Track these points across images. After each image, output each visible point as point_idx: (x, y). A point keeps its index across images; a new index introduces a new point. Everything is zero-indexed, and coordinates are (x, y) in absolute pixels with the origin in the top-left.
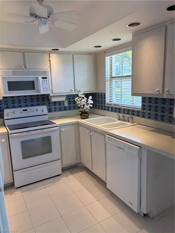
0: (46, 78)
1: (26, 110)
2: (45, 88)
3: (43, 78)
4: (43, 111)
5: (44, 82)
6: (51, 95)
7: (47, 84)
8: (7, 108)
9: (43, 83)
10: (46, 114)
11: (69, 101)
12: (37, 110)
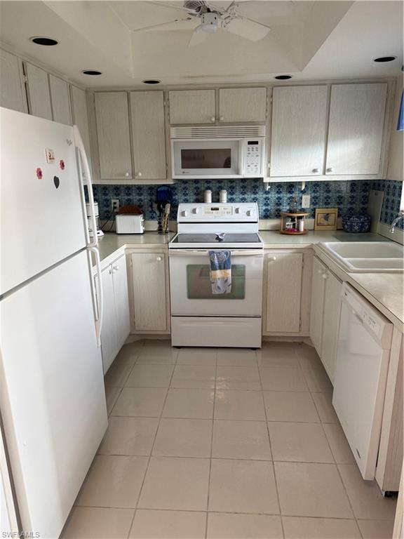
0: (256, 143)
1: (217, 209)
2: (253, 164)
3: (250, 143)
4: (248, 213)
5: (251, 152)
6: (266, 180)
7: (257, 156)
8: (186, 201)
9: (249, 154)
10: (256, 221)
11: (314, 198)
12: (237, 211)
